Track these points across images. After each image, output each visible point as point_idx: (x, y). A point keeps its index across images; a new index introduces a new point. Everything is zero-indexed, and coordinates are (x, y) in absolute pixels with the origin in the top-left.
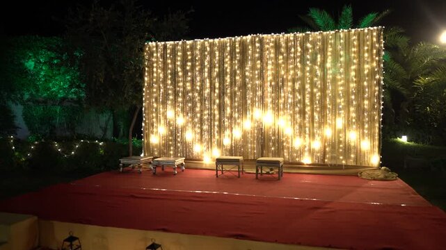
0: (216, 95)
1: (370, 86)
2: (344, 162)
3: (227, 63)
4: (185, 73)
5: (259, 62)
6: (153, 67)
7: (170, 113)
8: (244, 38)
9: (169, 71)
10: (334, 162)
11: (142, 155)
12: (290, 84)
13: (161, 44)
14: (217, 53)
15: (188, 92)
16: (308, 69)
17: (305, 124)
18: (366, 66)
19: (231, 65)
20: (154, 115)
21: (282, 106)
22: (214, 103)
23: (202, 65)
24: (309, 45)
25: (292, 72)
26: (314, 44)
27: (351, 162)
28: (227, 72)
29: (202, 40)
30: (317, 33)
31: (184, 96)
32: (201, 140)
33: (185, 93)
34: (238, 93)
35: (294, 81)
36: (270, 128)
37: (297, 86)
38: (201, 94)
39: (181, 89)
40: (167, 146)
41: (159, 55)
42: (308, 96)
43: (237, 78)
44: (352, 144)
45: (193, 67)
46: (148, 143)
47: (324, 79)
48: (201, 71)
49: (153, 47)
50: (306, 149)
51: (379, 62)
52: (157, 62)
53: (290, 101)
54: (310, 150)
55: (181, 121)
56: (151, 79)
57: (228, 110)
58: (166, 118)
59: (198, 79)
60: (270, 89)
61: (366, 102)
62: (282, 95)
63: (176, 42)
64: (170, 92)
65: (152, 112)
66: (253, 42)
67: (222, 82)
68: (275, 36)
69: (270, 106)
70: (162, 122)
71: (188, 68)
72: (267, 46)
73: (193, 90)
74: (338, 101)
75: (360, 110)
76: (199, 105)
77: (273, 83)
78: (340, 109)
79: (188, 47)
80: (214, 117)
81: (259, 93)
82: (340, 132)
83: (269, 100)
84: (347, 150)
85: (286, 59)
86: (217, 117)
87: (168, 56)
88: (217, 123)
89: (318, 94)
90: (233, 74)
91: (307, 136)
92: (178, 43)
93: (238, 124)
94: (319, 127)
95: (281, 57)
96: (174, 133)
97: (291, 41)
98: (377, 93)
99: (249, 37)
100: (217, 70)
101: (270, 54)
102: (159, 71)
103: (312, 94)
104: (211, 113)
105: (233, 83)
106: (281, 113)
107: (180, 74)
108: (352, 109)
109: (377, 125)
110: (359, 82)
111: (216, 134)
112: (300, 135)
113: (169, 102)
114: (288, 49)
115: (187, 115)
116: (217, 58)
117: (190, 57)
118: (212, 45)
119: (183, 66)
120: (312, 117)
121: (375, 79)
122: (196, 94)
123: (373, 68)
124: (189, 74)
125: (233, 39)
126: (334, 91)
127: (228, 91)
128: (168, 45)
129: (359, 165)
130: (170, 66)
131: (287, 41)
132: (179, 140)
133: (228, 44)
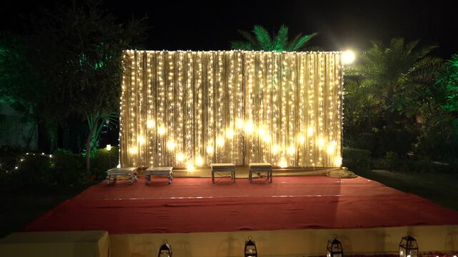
0: (199, 105)
1: (334, 100)
2: (313, 165)
3: (210, 75)
4: (167, 83)
5: (241, 75)
6: (131, 76)
7: (151, 123)
8: (227, 52)
9: (150, 81)
10: (305, 165)
11: (119, 166)
12: (268, 96)
13: (140, 52)
14: (200, 65)
15: (170, 102)
16: (284, 84)
17: (281, 132)
18: (331, 84)
19: (214, 77)
20: (132, 125)
21: (262, 116)
22: (198, 113)
23: (185, 76)
24: (285, 63)
25: (270, 86)
26: (289, 62)
27: (319, 164)
28: (210, 84)
29: (185, 52)
30: (292, 53)
31: (165, 106)
32: (184, 149)
33: (167, 103)
34: (222, 104)
35: (272, 94)
36: (251, 136)
37: (275, 98)
38: (184, 104)
39: (163, 99)
40: (146, 156)
41: (138, 63)
42: (284, 107)
43: (220, 90)
44: (320, 149)
45: (175, 78)
46: (126, 154)
47: (297, 93)
48: (184, 82)
49: (132, 55)
50: (283, 155)
51: (340, 80)
52: (136, 70)
53: (268, 112)
54: (286, 155)
55: (162, 130)
56: (129, 88)
57: (212, 120)
58: (145, 128)
59: (181, 89)
60: (251, 101)
61: (331, 114)
62: (262, 106)
63: (157, 52)
64: (150, 101)
65: (131, 122)
66: (235, 57)
67: (205, 93)
68: (255, 52)
69: (251, 116)
70: (142, 131)
71: (170, 78)
72: (248, 62)
73: (175, 100)
74: (309, 112)
75: (326, 120)
76: (181, 115)
77: (253, 96)
78: (310, 120)
79: (170, 57)
80: (197, 126)
81: (241, 104)
82: (310, 139)
83: (249, 111)
84: (316, 154)
85: (265, 74)
86: (200, 126)
87: (148, 65)
88: (200, 132)
89: (293, 106)
90: (216, 86)
91: (284, 143)
92: (159, 53)
93: (222, 133)
94: (294, 135)
95: (260, 72)
96: (155, 143)
97: (269, 58)
98: (339, 106)
99: (231, 53)
100: (200, 81)
101: (251, 69)
102: (139, 80)
103: (288, 107)
104: (194, 123)
105: (216, 94)
106: (261, 122)
107: (162, 84)
108: (320, 119)
109: (339, 133)
110: (325, 97)
111: (199, 142)
112: (278, 143)
113: (150, 112)
114: (266, 65)
115: (169, 124)
116: (201, 70)
117: (171, 68)
118: (195, 57)
119: (165, 76)
120: (288, 126)
121: (338, 95)
122: (179, 104)
123: (336, 86)
124: (171, 84)
125: (216, 52)
126: (306, 104)
127: (212, 102)
128: (148, 55)
129: (325, 166)
130: (150, 75)
131: (266, 58)
132: (160, 149)
133: (211, 57)
